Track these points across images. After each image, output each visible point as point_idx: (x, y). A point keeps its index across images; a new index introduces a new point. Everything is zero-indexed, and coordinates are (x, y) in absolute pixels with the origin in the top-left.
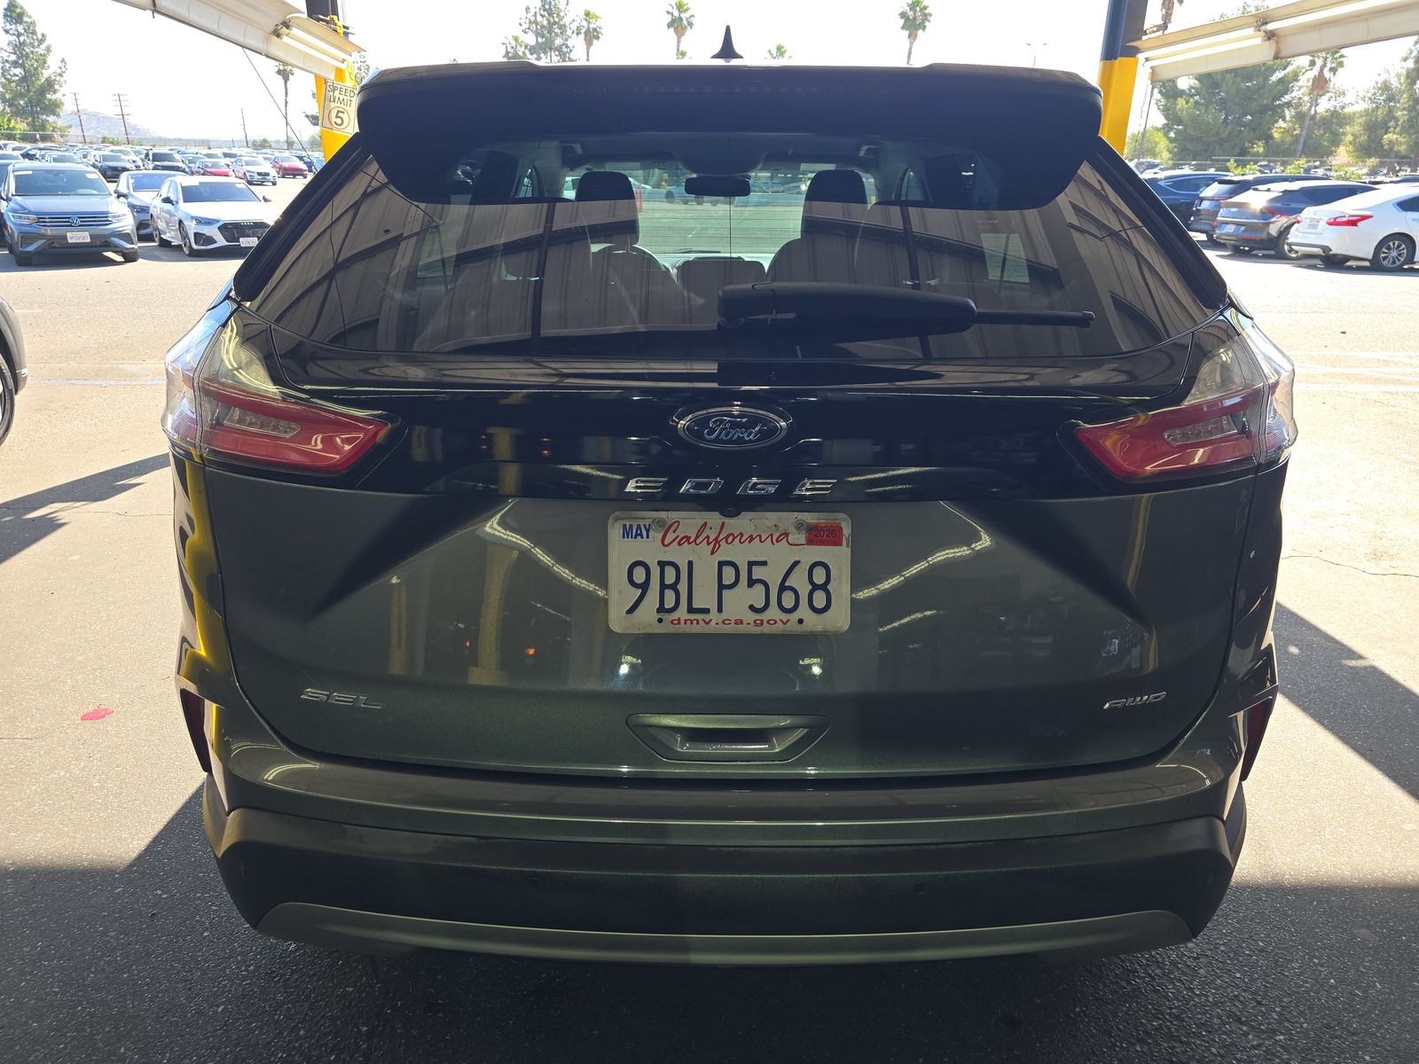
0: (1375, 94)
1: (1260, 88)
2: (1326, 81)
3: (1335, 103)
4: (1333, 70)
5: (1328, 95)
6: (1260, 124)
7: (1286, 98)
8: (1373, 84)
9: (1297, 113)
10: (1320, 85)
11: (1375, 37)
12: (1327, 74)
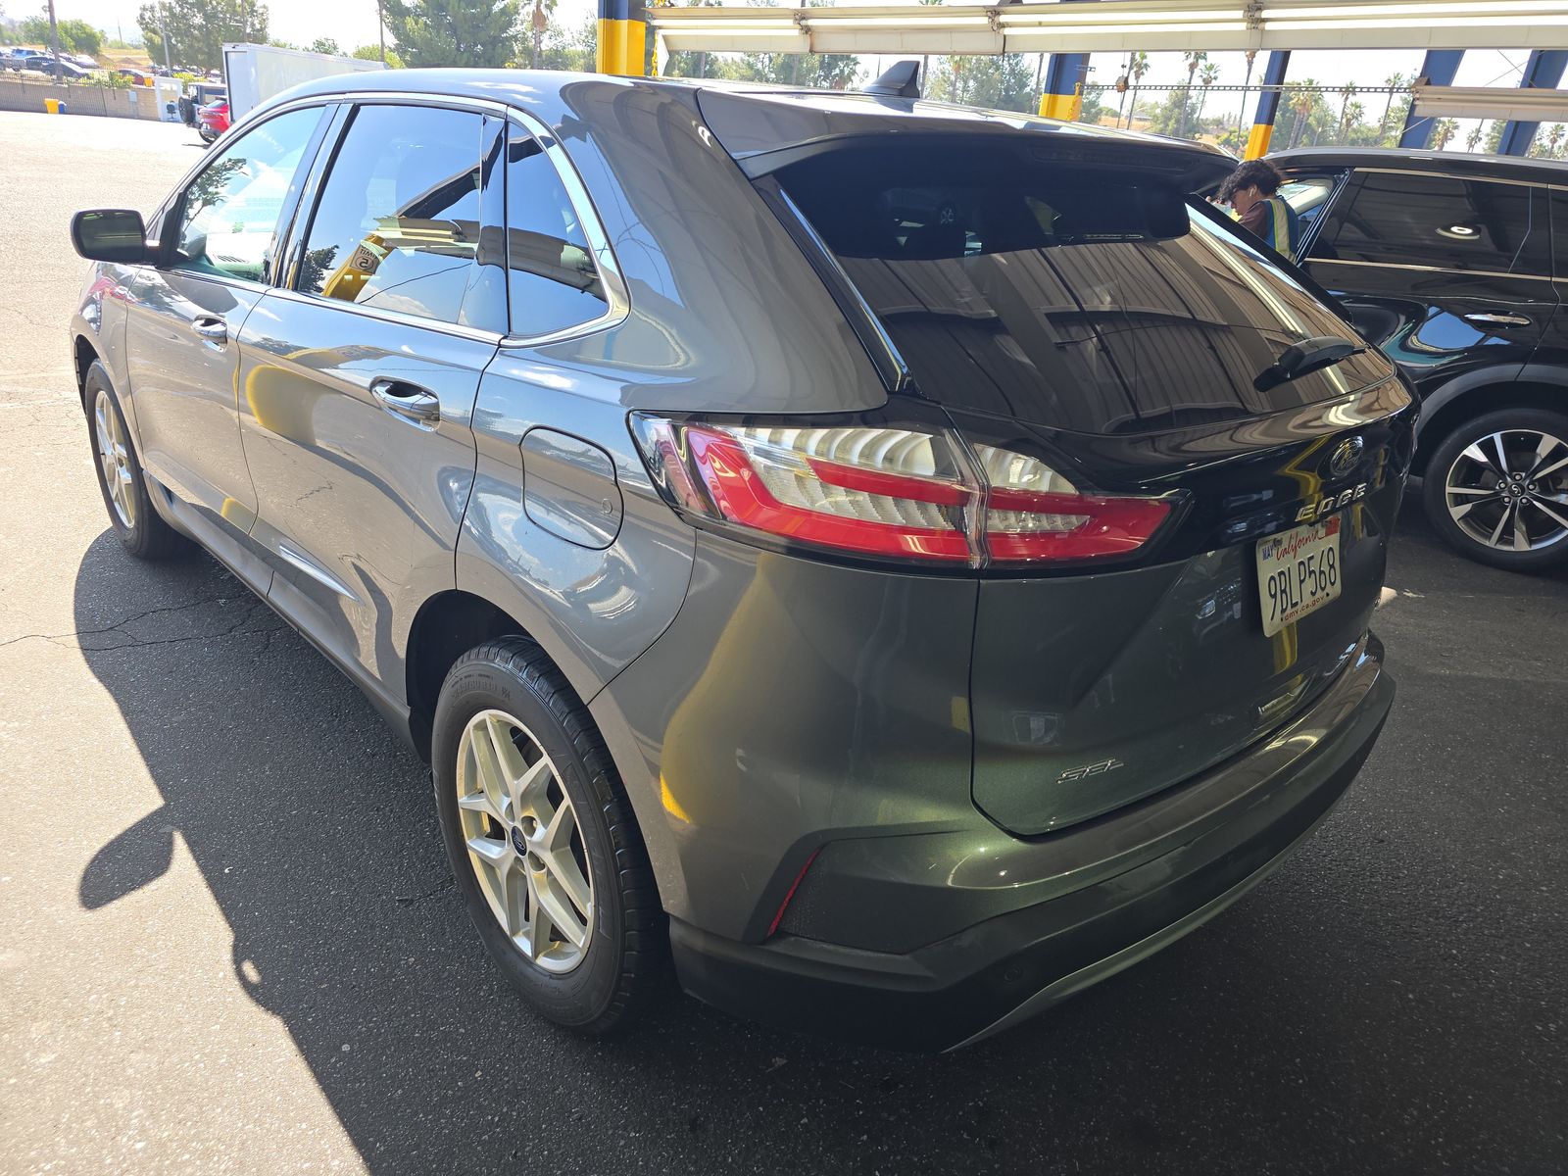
0: (587, 37)
1: (486, 17)
2: (545, 18)
3: (556, 42)
4: (549, 7)
5: (548, 33)
6: (493, 56)
7: (512, 31)
8: (583, 27)
9: (524, 48)
10: (539, 20)
11: (909, 49)
12: (544, 11)
